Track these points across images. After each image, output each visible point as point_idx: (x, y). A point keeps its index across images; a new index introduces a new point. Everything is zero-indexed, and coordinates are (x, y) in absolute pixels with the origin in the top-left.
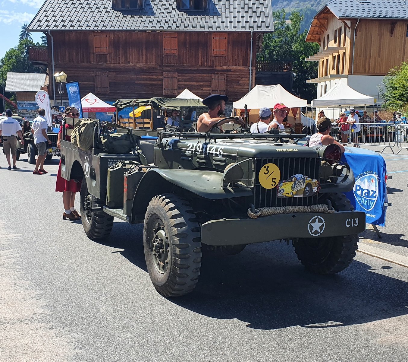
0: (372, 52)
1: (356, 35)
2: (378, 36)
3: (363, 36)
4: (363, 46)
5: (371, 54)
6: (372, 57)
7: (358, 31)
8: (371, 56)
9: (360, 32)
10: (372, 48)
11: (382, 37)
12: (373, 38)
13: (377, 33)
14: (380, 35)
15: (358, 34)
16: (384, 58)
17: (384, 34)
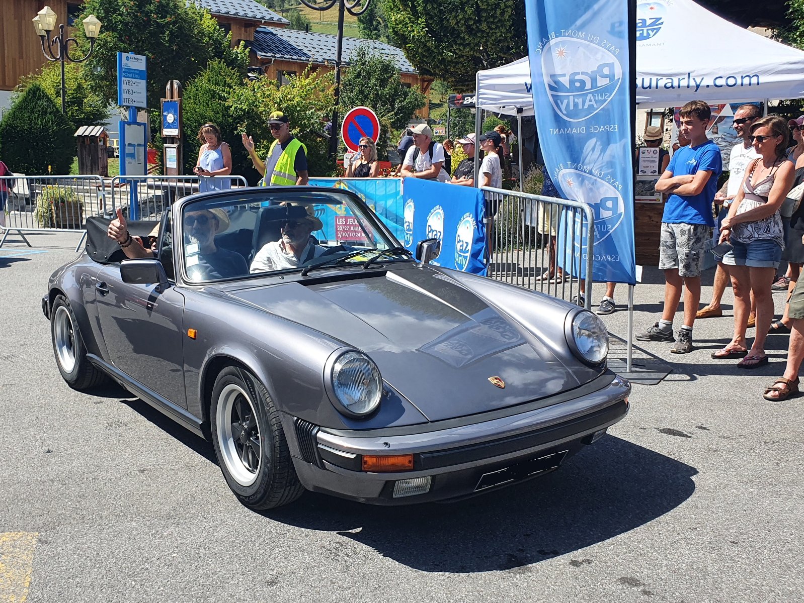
0: (6, 48)
2: (15, 19)
5: (6, 51)
6: (8, 57)
8: (6, 55)
11: (23, 21)
13: (13, 13)
16: (31, 61)
17: (27, 15)
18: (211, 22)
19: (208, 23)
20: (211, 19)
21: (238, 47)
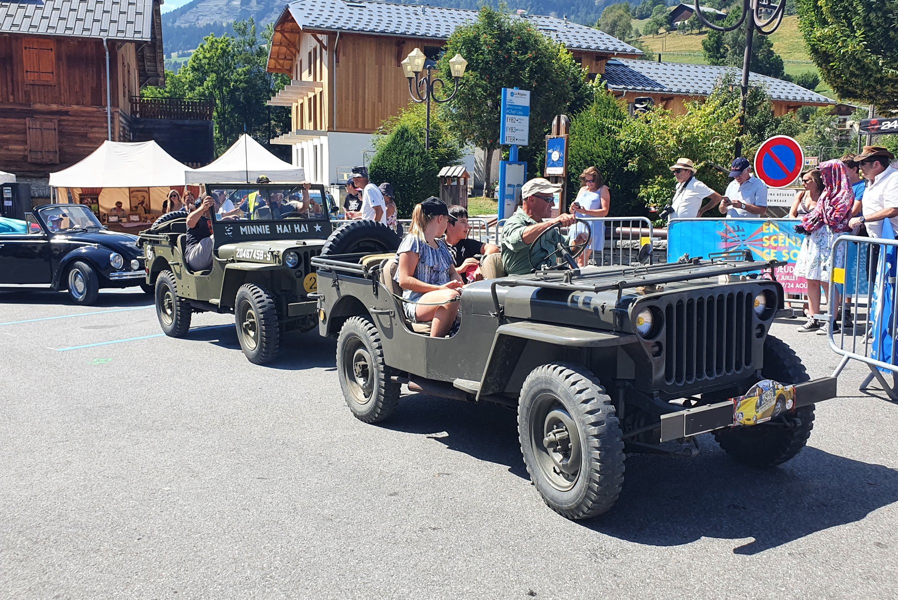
0: (367, 92)
1: (337, 62)
2: (376, 64)
3: (350, 64)
4: (350, 82)
5: (366, 95)
6: (368, 101)
7: (341, 55)
8: (366, 99)
9: (343, 55)
10: (367, 86)
11: (383, 66)
12: (367, 69)
13: (374, 59)
14: (380, 63)
15: (342, 58)
16: (389, 104)
17: (387, 60)
18: (568, 56)
19: (565, 57)
20: (568, 53)
21: (593, 82)
